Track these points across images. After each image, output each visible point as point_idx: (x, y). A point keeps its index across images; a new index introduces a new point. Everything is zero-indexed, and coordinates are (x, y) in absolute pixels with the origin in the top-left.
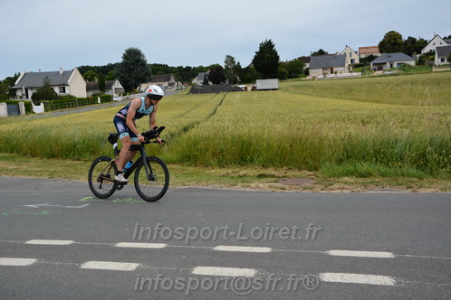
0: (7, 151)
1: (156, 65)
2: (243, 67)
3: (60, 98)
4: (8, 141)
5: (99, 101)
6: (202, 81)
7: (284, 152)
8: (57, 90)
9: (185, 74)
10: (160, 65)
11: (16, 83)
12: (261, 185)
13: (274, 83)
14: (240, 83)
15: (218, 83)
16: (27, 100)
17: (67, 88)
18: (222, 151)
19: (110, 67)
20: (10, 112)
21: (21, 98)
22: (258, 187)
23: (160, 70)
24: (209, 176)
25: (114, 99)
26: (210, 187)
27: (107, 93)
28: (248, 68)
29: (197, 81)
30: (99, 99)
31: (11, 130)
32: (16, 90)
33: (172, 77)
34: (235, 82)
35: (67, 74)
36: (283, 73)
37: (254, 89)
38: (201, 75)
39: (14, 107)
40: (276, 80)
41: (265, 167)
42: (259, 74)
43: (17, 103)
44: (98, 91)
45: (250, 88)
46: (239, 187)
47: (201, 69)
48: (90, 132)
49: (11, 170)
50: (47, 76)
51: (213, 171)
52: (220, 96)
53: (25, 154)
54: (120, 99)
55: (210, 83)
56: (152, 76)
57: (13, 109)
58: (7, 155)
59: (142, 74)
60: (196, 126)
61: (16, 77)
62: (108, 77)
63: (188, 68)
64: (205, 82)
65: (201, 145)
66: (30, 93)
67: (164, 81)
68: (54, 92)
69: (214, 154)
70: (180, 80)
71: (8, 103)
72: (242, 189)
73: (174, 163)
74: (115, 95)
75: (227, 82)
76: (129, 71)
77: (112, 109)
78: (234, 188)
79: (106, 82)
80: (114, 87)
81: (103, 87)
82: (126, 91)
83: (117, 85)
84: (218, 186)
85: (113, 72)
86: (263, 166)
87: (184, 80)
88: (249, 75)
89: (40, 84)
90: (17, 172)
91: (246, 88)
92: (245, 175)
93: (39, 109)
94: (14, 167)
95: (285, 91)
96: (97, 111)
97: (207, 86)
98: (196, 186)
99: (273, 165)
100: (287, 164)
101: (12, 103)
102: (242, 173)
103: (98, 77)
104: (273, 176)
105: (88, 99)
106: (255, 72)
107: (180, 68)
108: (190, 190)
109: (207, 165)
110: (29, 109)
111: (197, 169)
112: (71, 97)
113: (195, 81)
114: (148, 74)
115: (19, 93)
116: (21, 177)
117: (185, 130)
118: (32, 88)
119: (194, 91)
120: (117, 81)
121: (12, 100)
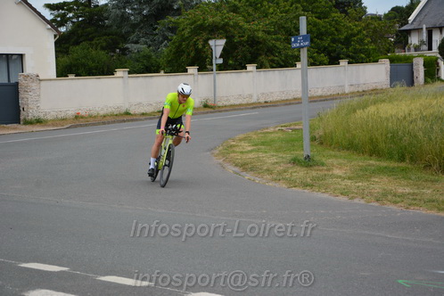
0: (391, 157)
4: (394, 137)
11: (411, 18)
16: (429, 54)
20: (394, 77)
21: (417, 48)
31: (401, 114)
32: (409, 32)
39: (403, 67)
43: (409, 60)
49: (402, 196)
53: (428, 166)
57: (401, 73)
58: (393, 164)
61: (411, 8)
66: (437, 39)
71: (392, 61)
90: (414, 200)
94: (407, 190)
101: (399, 59)
110: (432, 72)
115: (414, 40)
116: (424, 211)
118: (441, 29)
121: (399, 53)
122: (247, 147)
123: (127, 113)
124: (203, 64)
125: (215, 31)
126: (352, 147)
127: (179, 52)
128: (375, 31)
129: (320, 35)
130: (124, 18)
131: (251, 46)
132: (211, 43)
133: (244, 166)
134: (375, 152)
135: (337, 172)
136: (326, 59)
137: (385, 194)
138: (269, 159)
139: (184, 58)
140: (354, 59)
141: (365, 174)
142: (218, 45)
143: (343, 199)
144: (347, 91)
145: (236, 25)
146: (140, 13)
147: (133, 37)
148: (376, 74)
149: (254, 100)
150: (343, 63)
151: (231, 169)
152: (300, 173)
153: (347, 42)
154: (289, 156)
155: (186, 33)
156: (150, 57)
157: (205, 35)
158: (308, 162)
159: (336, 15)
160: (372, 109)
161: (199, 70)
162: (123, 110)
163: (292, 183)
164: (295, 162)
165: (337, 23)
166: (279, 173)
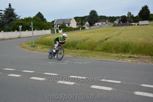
0: (48, 45)
1: (102, 16)
2: (134, 16)
3: (68, 28)
4: (48, 42)
5: (81, 29)
6: (118, 22)
7: (141, 48)
8: (67, 25)
9: (112, 19)
10: (103, 16)
11: (54, 23)
12: (129, 60)
13: (147, 22)
14: (133, 23)
15: (124, 23)
16: (57, 29)
17: (70, 24)
18: (117, 48)
19: (85, 17)
20: (51, 32)
21: (55, 28)
22: (127, 61)
23: (103, 18)
24: (111, 56)
25: (86, 28)
26: (110, 60)
27: (83, 26)
28: (136, 17)
29: (116, 22)
30: (81, 28)
32: (54, 25)
33: (107, 20)
34: (131, 22)
35: (70, 20)
36: (151, 18)
37: (138, 25)
38: (118, 19)
39: (53, 31)
40: (148, 21)
41: (133, 54)
42: (141, 19)
43: (54, 29)
44: (81, 26)
45: (136, 24)
46: (120, 61)
47: (118, 17)
48: (74, 39)
49: (48, 51)
50: (64, 20)
51: (113, 55)
52: (124, 27)
54: (88, 28)
55: (121, 23)
56: (100, 20)
59: (96, 19)
60: (110, 38)
61: (54, 21)
62: (84, 20)
63: (113, 17)
64: (119, 22)
65: (110, 45)
66: (58, 26)
67: (104, 22)
68: (66, 26)
69: (115, 49)
70: (110, 21)
72: (121, 61)
73: (100, 51)
74: (86, 27)
75: (128, 22)
76: (91, 18)
77: (84, 32)
78: (118, 61)
79: (83, 22)
80: (86, 24)
81: (82, 24)
82: (90, 26)
83: (87, 23)
84: (113, 60)
85: (86, 19)
86: (132, 54)
87: (112, 21)
88: (137, 19)
89: (62, 23)
91: (135, 24)
92: (124, 57)
93: (61, 31)
95: (151, 25)
96: (79, 32)
97: (120, 24)
98: (105, 59)
99: (136, 53)
100: (142, 53)
101: (52, 29)
102: (123, 56)
103: (81, 21)
104: (135, 57)
105: (77, 28)
106: (139, 18)
107: (110, 17)
108: (102, 61)
109: (112, 52)
110: (57, 31)
111: (108, 53)
112: (71, 27)
113: (115, 22)
114: (98, 19)
115: (55, 26)
117: (106, 39)
118: (59, 25)
119: (115, 25)
120: (87, 22)
121: (53, 28)
122: (25, 44)
123: (4, 39)
124: (18, 30)
125: (20, 24)
126: (42, 44)
127: (14, 28)
128: (48, 25)
129: (39, 25)
130: (4, 22)
131: (27, 27)
132: (19, 26)
133: (23, 47)
134: (45, 44)
135: (38, 48)
136: (40, 29)
137: (45, 51)
138: (28, 46)
139: (15, 29)
140: (45, 29)
141: (43, 48)
142: (20, 27)
143: (38, 52)
144: (44, 34)
145: (24, 23)
146: (7, 21)
147: (5, 25)
148: (49, 32)
149: (28, 36)
150: (43, 30)
151: (21, 48)
152: (32, 48)
153: (44, 26)
154: (31, 45)
155: (15, 25)
156: (9, 29)
157: (18, 25)
158: (34, 46)
159: (42, 22)
160: (46, 37)
161: (17, 31)
162: (3, 38)
163: (30, 50)
164: (32, 46)
165: (42, 23)
166: (29, 48)
